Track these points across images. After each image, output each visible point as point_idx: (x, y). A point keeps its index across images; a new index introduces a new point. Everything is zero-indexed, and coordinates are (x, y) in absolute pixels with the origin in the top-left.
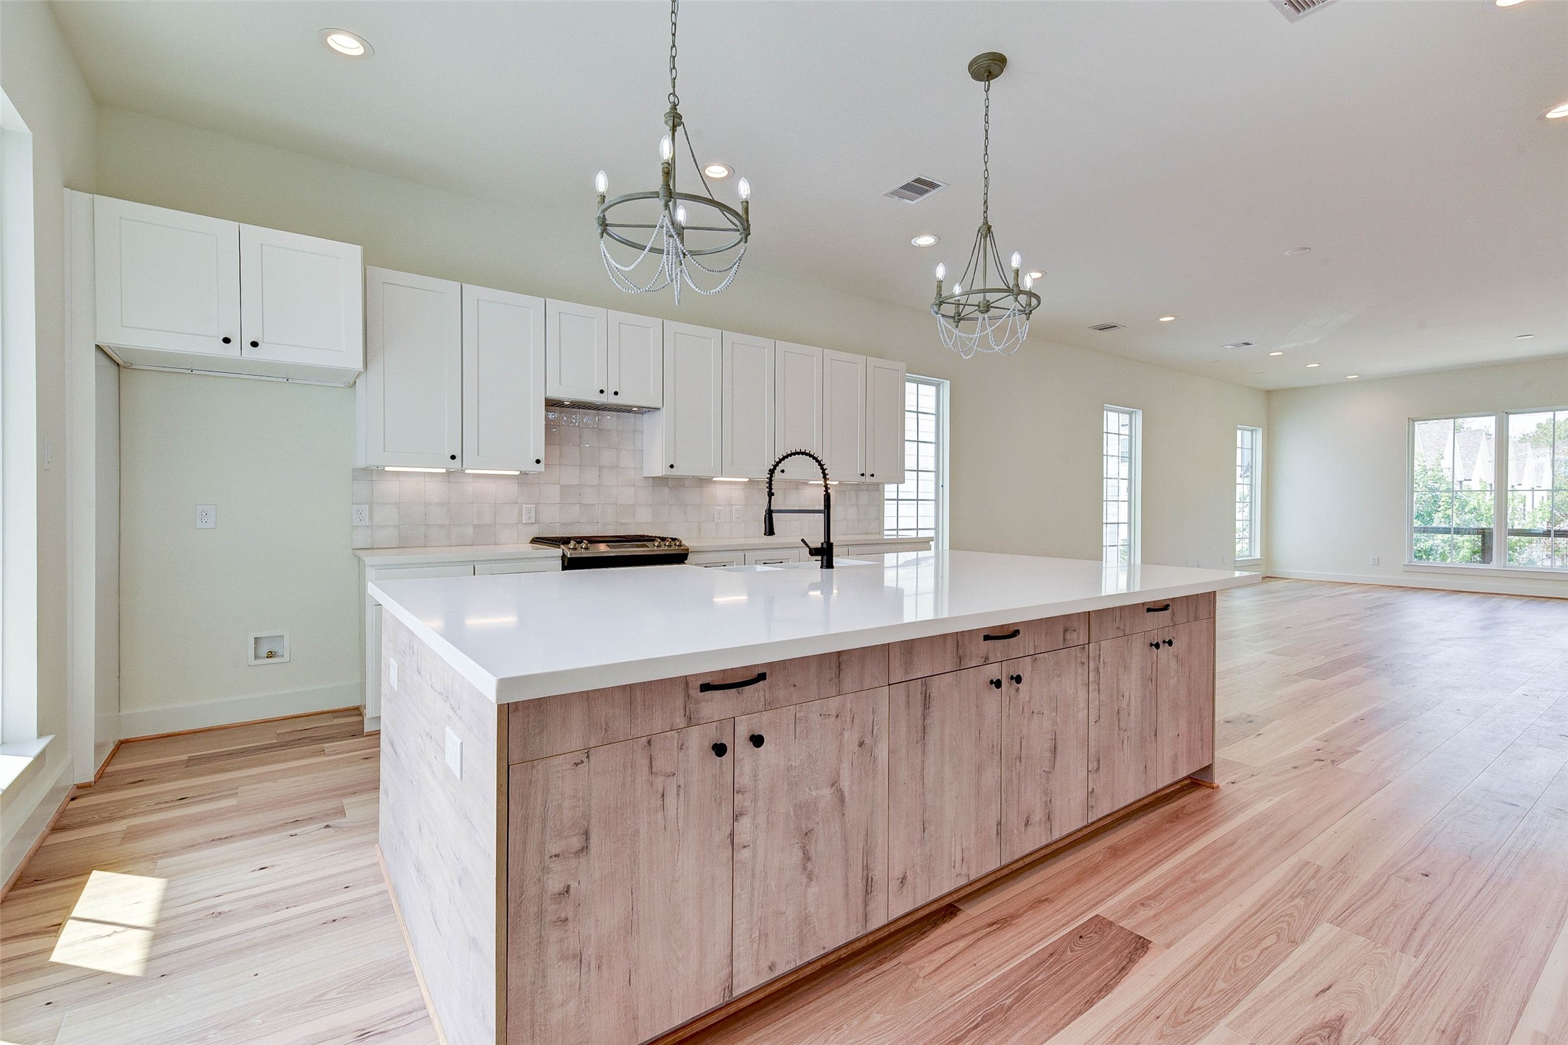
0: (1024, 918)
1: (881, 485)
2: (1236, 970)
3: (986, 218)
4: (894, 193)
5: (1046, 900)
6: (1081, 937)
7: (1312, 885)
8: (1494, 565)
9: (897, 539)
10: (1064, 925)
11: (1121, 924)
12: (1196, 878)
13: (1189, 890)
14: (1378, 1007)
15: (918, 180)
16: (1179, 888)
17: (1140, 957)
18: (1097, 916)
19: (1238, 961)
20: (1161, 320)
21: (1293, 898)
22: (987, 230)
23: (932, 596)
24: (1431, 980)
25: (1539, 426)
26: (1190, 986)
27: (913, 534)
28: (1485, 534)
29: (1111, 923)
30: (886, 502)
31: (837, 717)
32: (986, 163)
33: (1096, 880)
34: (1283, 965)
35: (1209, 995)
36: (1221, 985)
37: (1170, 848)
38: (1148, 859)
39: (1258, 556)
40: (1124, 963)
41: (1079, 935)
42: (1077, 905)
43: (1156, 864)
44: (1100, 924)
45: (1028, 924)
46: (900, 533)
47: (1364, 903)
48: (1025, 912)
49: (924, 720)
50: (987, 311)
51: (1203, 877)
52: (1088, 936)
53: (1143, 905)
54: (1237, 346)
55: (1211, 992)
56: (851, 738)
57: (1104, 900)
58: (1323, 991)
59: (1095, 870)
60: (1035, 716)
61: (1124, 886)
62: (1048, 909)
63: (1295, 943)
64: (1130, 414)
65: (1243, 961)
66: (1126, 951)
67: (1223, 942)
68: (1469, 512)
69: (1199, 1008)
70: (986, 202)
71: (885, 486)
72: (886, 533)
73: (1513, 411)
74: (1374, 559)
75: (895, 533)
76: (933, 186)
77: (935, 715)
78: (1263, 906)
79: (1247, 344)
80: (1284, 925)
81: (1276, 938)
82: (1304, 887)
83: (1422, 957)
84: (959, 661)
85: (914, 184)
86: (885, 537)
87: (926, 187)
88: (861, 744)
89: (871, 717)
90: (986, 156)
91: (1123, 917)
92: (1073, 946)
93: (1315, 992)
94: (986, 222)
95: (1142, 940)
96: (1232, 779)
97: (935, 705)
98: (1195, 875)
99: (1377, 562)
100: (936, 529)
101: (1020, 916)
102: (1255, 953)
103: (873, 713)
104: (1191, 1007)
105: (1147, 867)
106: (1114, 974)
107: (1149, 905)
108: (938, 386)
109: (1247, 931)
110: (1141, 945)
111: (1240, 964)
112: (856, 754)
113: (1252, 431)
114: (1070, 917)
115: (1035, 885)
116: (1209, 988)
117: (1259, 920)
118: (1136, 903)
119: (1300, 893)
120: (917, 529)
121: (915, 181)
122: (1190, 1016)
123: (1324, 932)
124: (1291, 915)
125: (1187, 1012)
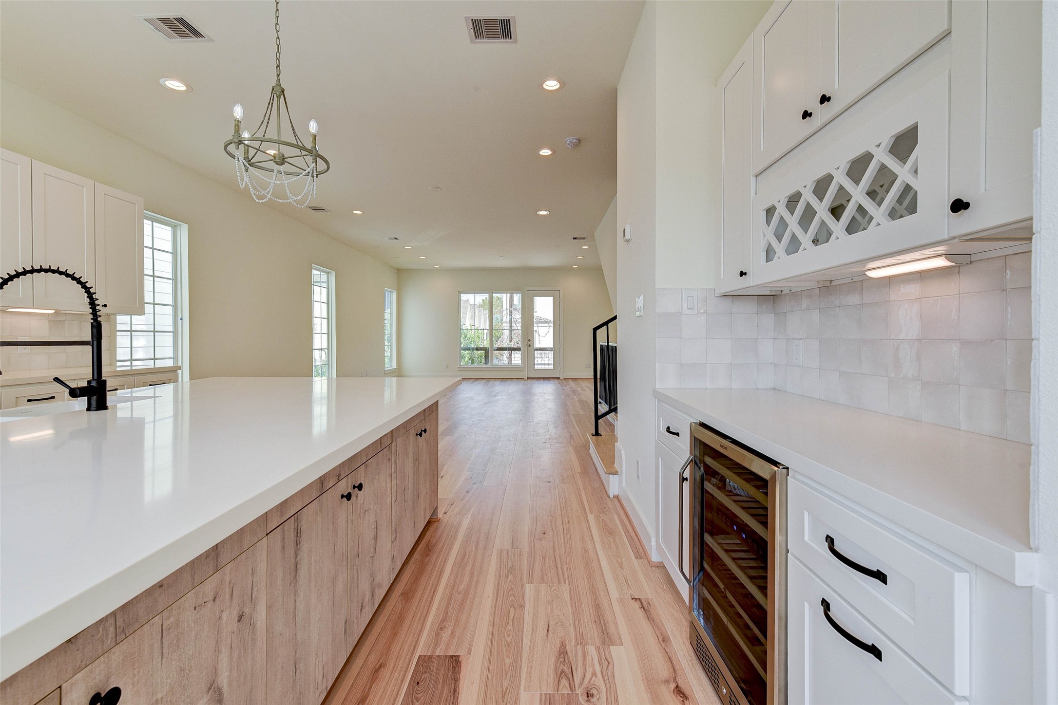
0: (371, 696)
1: (112, 316)
2: (509, 645)
3: (278, 80)
4: (148, 20)
5: (380, 666)
6: (418, 683)
7: (510, 564)
8: (489, 365)
9: (132, 370)
10: (402, 682)
11: (437, 654)
12: (459, 590)
13: (460, 601)
14: (570, 625)
15: (181, 20)
16: (455, 602)
17: (459, 673)
18: (420, 657)
19: (506, 638)
20: (354, 212)
21: (507, 576)
22: (279, 92)
23: (171, 420)
24: (577, 594)
25: (483, 300)
26: (494, 675)
27: (150, 364)
28: (486, 350)
29: (431, 657)
30: (118, 333)
31: (214, 600)
32: (277, 31)
33: (406, 625)
34: (525, 626)
35: (506, 674)
36: (508, 661)
37: (436, 575)
38: (428, 591)
39: (395, 367)
40: (453, 685)
41: (416, 682)
42: (403, 656)
43: (434, 591)
44: (425, 661)
45: (378, 698)
46: (134, 363)
47: (533, 563)
48: (370, 689)
49: (296, 557)
50: (282, 164)
51: (462, 587)
52: (422, 679)
53: (441, 629)
54: (391, 239)
55: (506, 671)
56: (229, 617)
57: (418, 640)
58: (548, 631)
59: (401, 618)
60: (367, 512)
61: (424, 621)
62: (385, 673)
63: (522, 606)
64: (328, 273)
65: (508, 636)
66: (450, 674)
67: (493, 629)
68: (468, 339)
69: (507, 689)
70: (278, 66)
71: (117, 316)
72: (118, 364)
73: (494, 292)
74: (446, 365)
75: (128, 363)
76: (197, 34)
77: (305, 547)
78: (498, 591)
79: (396, 239)
80: (512, 598)
81: (513, 610)
82: (508, 566)
83: (567, 582)
84: (321, 485)
85: (176, 22)
86: (118, 369)
87: (187, 32)
88: (240, 618)
89: (250, 579)
90: (278, 25)
91: (435, 648)
92: (416, 695)
93: (545, 636)
94: (279, 84)
95: (454, 658)
96: (443, 511)
97: (304, 537)
98: (458, 588)
99: (447, 367)
100: (175, 358)
101: (368, 695)
102: (510, 627)
103: (253, 574)
104: (503, 691)
105: (430, 597)
106: (451, 701)
107: (445, 627)
108: (174, 228)
109: (500, 613)
110: (455, 662)
111: (508, 639)
112: (235, 633)
113: (391, 292)
114: (403, 671)
115: (367, 658)
116: (504, 669)
117: (501, 602)
118: (437, 630)
119: (508, 572)
120: (154, 359)
121: (176, 19)
122: (506, 700)
123: (529, 589)
124: (512, 589)
125: (503, 697)
